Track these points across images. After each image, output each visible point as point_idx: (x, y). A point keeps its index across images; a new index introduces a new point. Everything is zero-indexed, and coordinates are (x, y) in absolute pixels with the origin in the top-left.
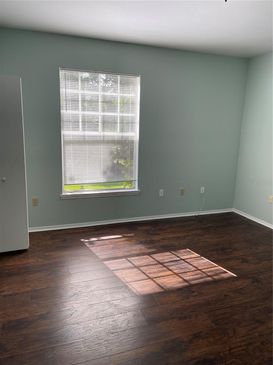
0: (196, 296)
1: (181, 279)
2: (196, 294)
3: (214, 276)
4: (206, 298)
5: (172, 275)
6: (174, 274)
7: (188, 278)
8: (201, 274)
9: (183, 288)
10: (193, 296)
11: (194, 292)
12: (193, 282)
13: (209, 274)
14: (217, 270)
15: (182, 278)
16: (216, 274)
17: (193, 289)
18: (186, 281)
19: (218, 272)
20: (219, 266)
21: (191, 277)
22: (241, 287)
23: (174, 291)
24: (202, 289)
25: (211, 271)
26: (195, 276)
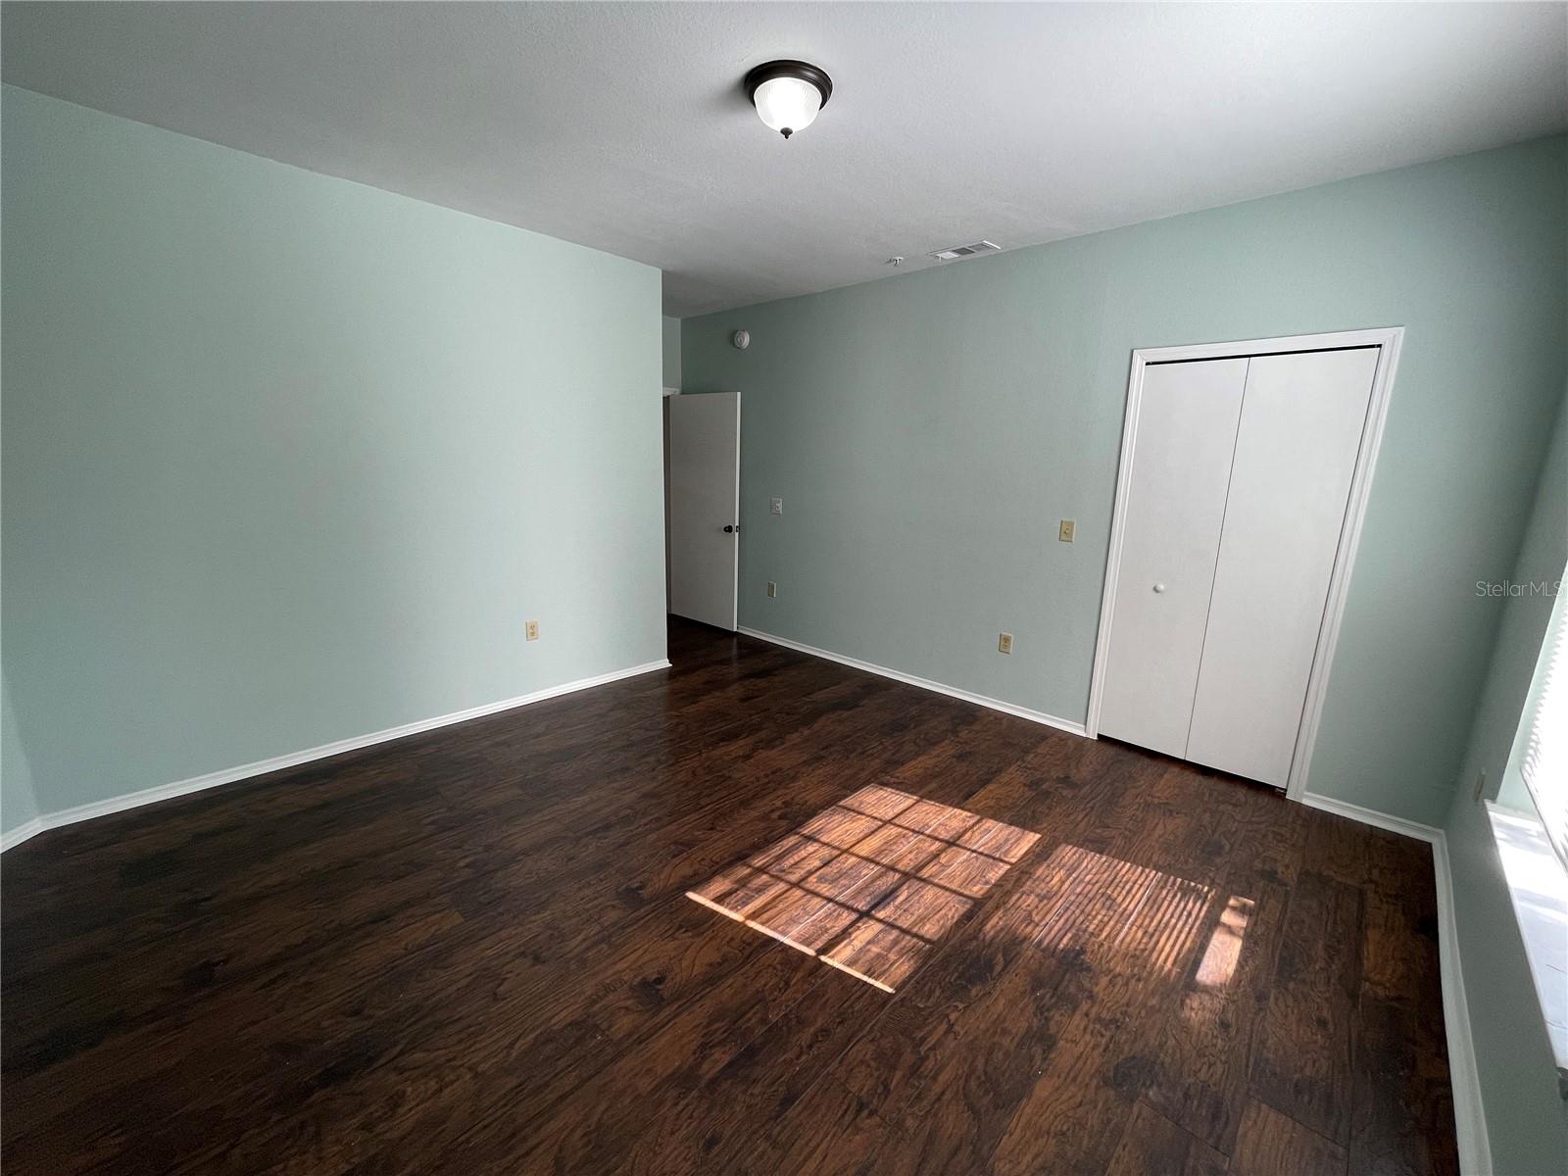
0: (773, 811)
1: (824, 839)
2: (775, 815)
3: (750, 875)
4: (752, 812)
5: (851, 847)
6: (851, 850)
7: (811, 848)
8: (784, 871)
9: (806, 821)
10: (778, 809)
11: (780, 818)
12: (792, 840)
13: (765, 877)
14: (745, 904)
15: (824, 844)
16: (743, 883)
17: (784, 823)
18: (810, 839)
19: (741, 894)
20: (743, 923)
21: (803, 853)
22: (676, 861)
23: (819, 809)
24: (765, 829)
25: (760, 890)
26: (796, 858)
